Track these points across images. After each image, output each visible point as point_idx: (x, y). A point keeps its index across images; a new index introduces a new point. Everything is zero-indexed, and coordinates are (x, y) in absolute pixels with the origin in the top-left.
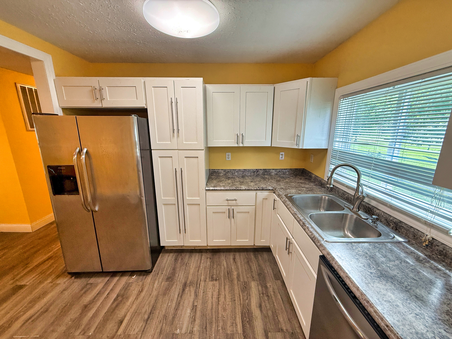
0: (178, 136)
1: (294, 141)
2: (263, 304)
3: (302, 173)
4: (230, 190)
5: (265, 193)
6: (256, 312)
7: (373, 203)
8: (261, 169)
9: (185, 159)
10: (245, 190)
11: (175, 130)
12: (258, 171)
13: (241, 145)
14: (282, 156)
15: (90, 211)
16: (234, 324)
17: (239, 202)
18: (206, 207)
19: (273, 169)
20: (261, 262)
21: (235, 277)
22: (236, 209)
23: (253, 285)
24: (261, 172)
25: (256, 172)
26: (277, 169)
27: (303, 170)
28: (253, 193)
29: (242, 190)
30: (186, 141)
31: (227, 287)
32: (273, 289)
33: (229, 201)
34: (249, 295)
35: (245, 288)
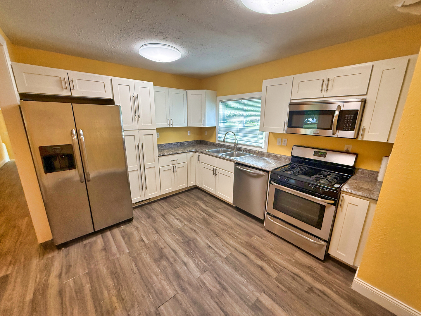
0: (138, 120)
1: (201, 123)
2: (208, 205)
3: (200, 142)
4: (173, 154)
5: (191, 154)
6: (207, 208)
7: (240, 146)
8: (179, 142)
9: (144, 136)
10: (181, 153)
11: (137, 116)
12: (177, 144)
13: (171, 126)
14: (189, 134)
15: (83, 182)
16: (201, 215)
17: (178, 162)
18: (159, 168)
19: (186, 142)
20: (194, 194)
21: (187, 203)
22: (178, 166)
23: (198, 202)
24: (179, 144)
25: (176, 144)
26: (188, 142)
27: (201, 141)
28: (185, 154)
29: (180, 153)
30: (144, 124)
31: (187, 207)
32: (208, 200)
33: (173, 162)
34: (199, 205)
35: (195, 204)
